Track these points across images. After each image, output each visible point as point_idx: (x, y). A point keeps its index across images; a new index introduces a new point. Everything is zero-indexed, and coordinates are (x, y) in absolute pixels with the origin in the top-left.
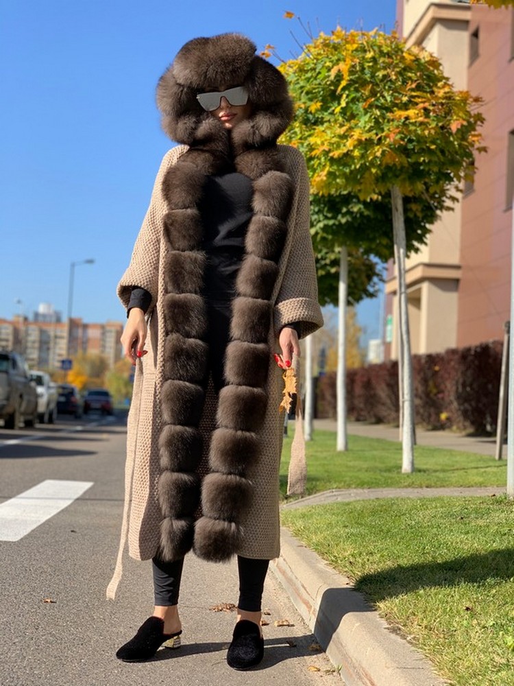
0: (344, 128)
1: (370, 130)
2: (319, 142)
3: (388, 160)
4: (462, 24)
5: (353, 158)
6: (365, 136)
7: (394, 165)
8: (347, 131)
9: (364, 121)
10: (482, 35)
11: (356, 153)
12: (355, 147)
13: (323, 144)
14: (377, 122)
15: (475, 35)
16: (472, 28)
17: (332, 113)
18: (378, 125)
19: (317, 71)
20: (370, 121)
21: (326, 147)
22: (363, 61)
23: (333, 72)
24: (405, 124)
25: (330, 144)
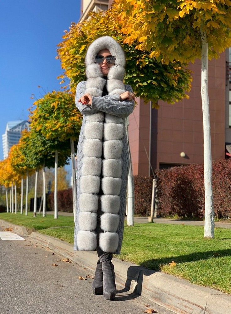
0: (56, 122)
1: (63, 123)
2: (48, 125)
3: (68, 131)
5: (58, 130)
6: (62, 125)
7: (70, 133)
8: (57, 123)
11: (59, 129)
12: (59, 127)
13: (49, 126)
17: (52, 117)
18: (65, 121)
19: (48, 104)
20: (63, 120)
21: (50, 127)
22: (61, 102)
23: (52, 105)
24: (73, 121)
25: (51, 126)
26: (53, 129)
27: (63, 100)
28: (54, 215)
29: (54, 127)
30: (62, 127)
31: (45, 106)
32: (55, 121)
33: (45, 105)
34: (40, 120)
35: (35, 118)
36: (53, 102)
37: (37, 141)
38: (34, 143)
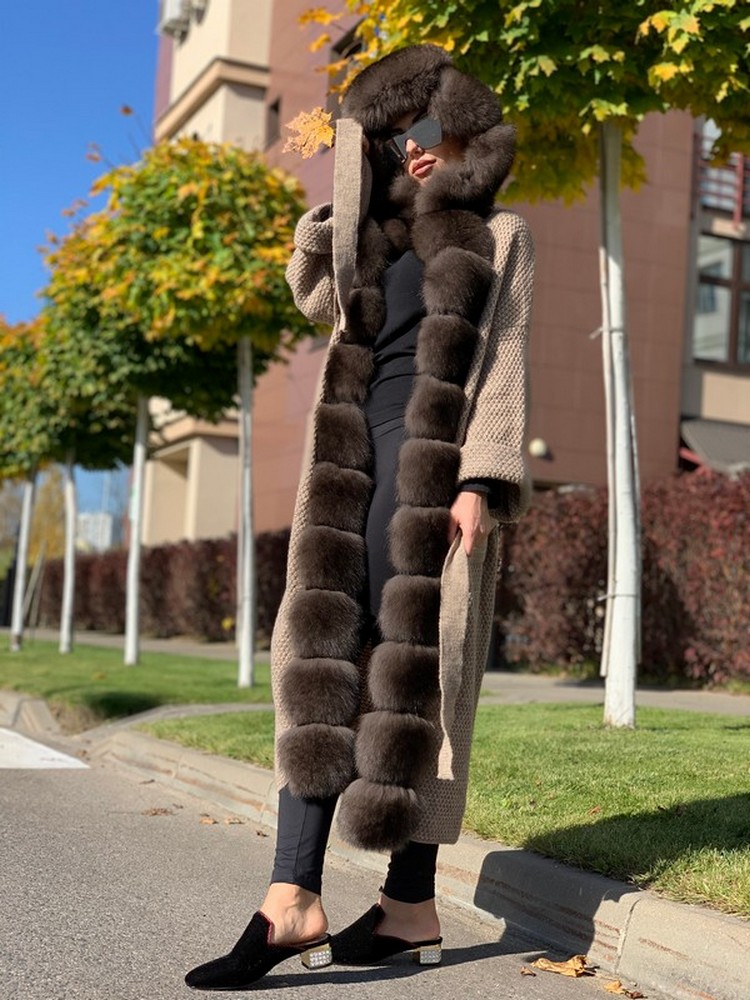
0: (197, 264)
1: (229, 268)
2: (163, 278)
3: (249, 308)
4: (257, 91)
5: (205, 302)
6: (224, 277)
7: (257, 314)
8: (201, 267)
9: (222, 257)
10: (284, 109)
11: (211, 296)
12: (210, 288)
13: (168, 280)
14: (237, 260)
15: (275, 108)
16: (271, 98)
18: (238, 264)
19: (161, 187)
20: (228, 257)
21: (172, 285)
22: (221, 182)
23: (183, 193)
24: (270, 265)
25: (178, 281)
26: (186, 294)
27: (228, 176)
28: (121, 652)
29: (187, 284)
30: (223, 287)
31: (149, 197)
32: (194, 260)
33: (150, 191)
34: (124, 253)
35: (100, 246)
36: (187, 181)
37: (75, 353)
38: (56, 362)
